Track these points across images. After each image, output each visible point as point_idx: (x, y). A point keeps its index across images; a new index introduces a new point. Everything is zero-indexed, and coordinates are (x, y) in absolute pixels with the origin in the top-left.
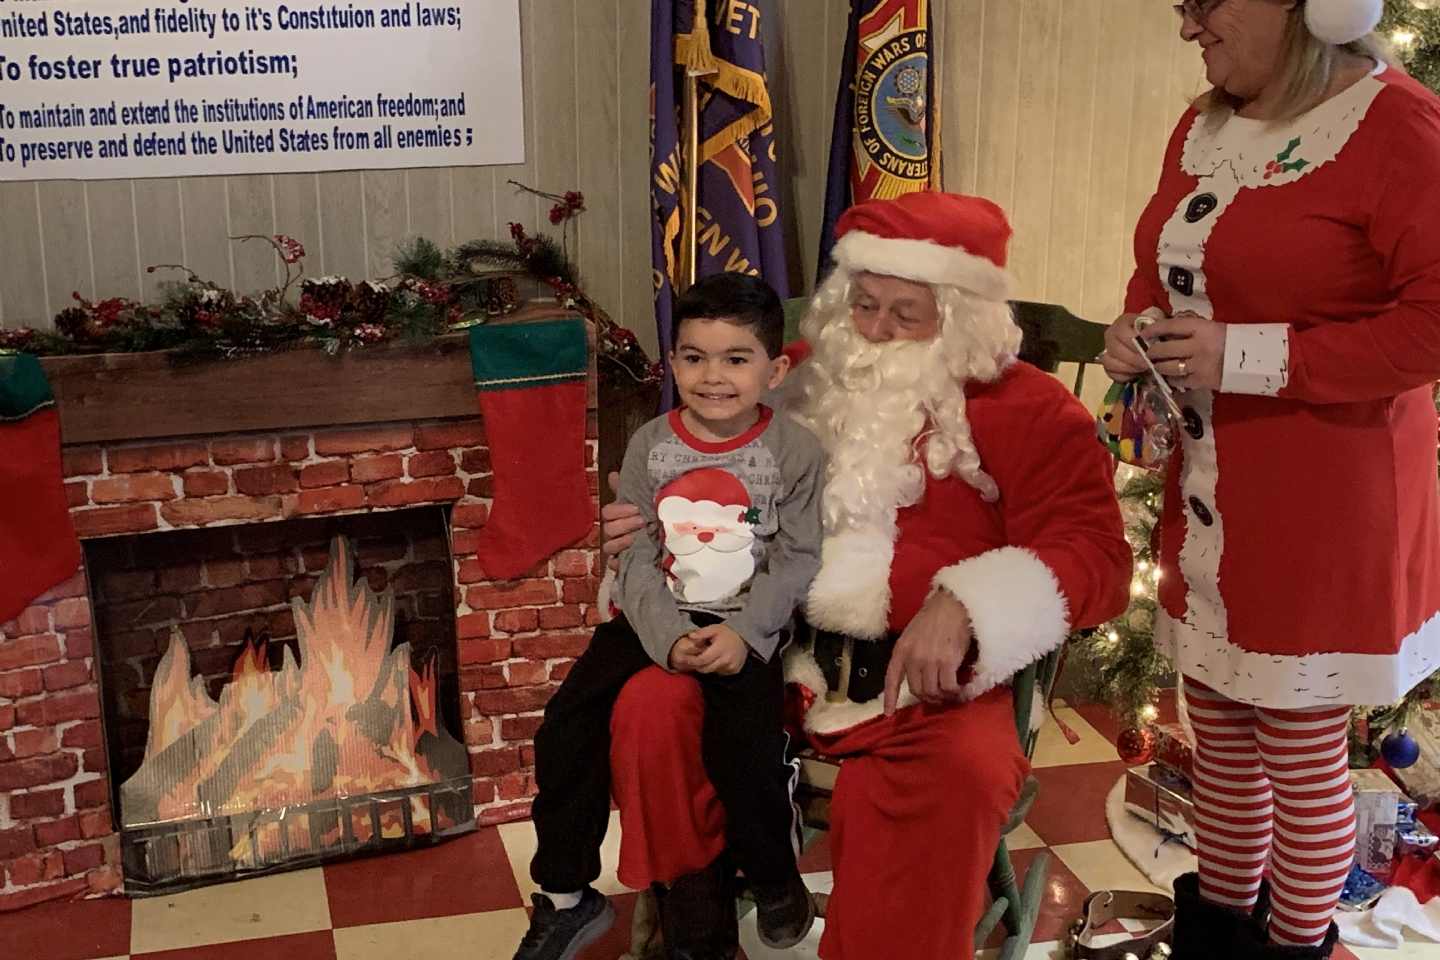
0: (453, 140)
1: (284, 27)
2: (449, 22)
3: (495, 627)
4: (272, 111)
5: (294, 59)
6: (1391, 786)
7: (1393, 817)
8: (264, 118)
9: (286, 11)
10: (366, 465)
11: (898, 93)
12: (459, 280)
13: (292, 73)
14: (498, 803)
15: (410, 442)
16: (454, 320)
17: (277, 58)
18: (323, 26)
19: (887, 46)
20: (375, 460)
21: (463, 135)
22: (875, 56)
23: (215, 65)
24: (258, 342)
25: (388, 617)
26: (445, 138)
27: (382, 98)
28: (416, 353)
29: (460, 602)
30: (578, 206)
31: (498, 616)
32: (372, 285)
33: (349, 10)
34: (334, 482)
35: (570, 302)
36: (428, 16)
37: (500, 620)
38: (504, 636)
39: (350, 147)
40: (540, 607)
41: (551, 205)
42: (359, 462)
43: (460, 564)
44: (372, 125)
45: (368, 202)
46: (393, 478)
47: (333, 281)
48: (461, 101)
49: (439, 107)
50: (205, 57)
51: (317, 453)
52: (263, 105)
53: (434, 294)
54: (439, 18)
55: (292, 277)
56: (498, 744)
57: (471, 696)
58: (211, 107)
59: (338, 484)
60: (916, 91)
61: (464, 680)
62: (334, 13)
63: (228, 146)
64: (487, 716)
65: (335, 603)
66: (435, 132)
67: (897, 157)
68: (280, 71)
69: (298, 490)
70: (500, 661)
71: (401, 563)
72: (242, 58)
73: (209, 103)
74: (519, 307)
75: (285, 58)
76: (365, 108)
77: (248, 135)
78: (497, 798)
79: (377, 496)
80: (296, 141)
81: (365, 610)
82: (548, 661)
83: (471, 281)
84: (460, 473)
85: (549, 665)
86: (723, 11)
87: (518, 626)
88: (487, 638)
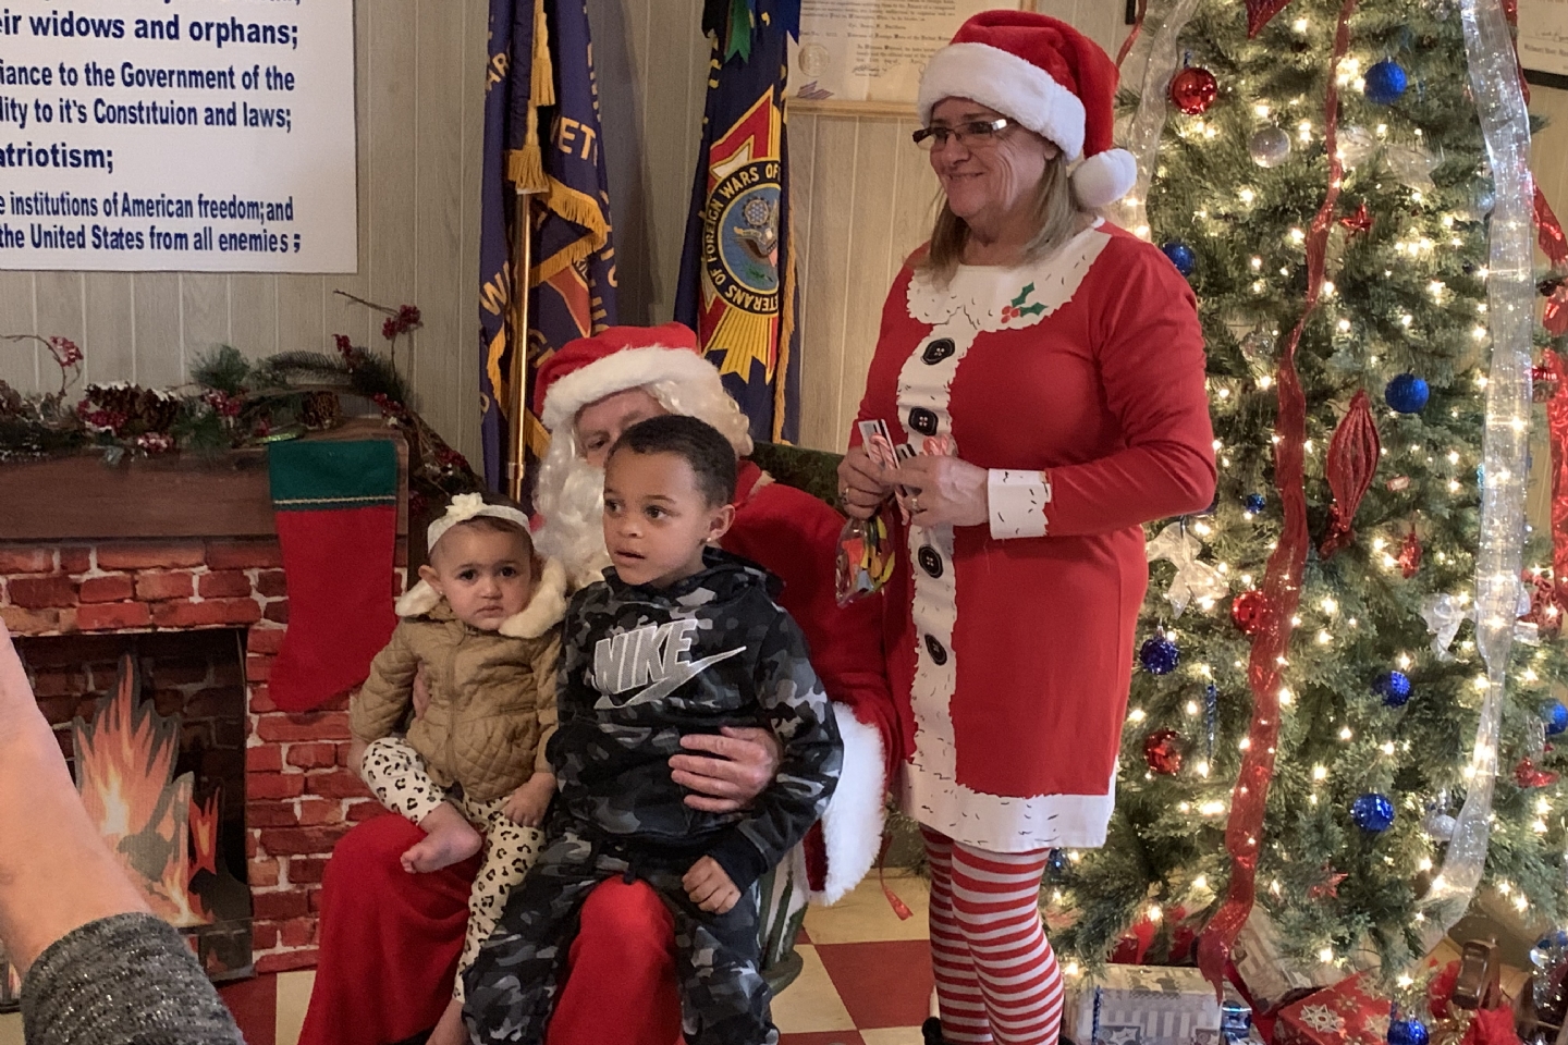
0: (279, 245)
1: (100, 120)
2: (278, 124)
3: (288, 763)
4: (85, 206)
5: (110, 153)
7: (1217, 1022)
8: (76, 214)
9: (103, 105)
10: (152, 582)
11: (746, 224)
12: (271, 392)
13: (107, 168)
14: (280, 949)
15: (200, 560)
16: (263, 434)
17: (92, 152)
18: (142, 122)
19: (736, 174)
20: (163, 577)
21: (291, 241)
22: (723, 185)
23: (25, 157)
24: (35, 447)
25: (172, 746)
26: (271, 243)
27: (203, 199)
28: (208, 467)
29: (251, 731)
30: (415, 321)
31: (291, 749)
32: (157, 393)
33: (170, 106)
34: (116, 598)
35: (393, 421)
36: (256, 117)
37: (294, 754)
38: (295, 770)
39: (168, 247)
40: (339, 742)
41: (383, 318)
42: (144, 578)
43: (253, 692)
44: (191, 225)
45: (186, 307)
46: (182, 597)
47: (121, 388)
48: (289, 206)
49: (265, 210)
50: (14, 147)
51: (99, 566)
52: (75, 200)
53: (224, 405)
54: (267, 118)
55: (68, 380)
56: (284, 886)
57: (257, 833)
58: (19, 200)
59: (121, 601)
60: (766, 224)
61: (250, 816)
62: (154, 109)
63: (37, 240)
64: (274, 856)
65: (118, 727)
66: (259, 237)
67: (744, 290)
68: (94, 165)
69: (77, 604)
70: (291, 797)
71: (199, 686)
72: (54, 151)
73: (17, 195)
74: (340, 424)
75: (100, 153)
76: (184, 208)
77: (58, 229)
78: (279, 943)
79: (161, 616)
80: (109, 239)
81: (148, 735)
82: (343, 800)
83: (284, 393)
84: (256, 596)
85: (346, 804)
86: (555, 129)
87: (313, 760)
88: (279, 772)
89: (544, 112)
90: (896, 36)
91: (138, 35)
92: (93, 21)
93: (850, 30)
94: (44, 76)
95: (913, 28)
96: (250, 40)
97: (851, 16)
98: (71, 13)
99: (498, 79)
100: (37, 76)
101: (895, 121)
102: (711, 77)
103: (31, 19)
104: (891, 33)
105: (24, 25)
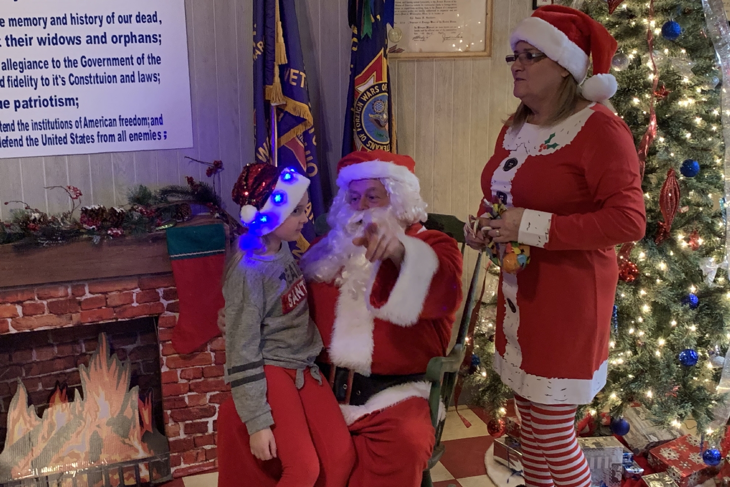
0: (157, 137)
1: (72, 84)
2: (155, 81)
3: (181, 378)
4: (66, 124)
5: (77, 99)
6: (619, 445)
7: (621, 460)
8: (62, 128)
9: (73, 76)
10: (115, 298)
11: (374, 113)
12: (161, 205)
13: (76, 106)
14: (183, 466)
15: (137, 286)
16: (159, 225)
17: (69, 99)
18: (91, 83)
19: (368, 90)
20: (119, 295)
21: (162, 135)
22: (363, 95)
23: (38, 103)
24: (59, 238)
25: (127, 374)
26: (153, 136)
27: (121, 118)
28: (140, 242)
29: (163, 364)
30: (221, 168)
31: (182, 371)
32: (116, 209)
33: (104, 75)
34: (97, 306)
35: (217, 215)
36: (144, 78)
37: (183, 374)
38: (185, 381)
39: (105, 141)
41: (206, 167)
42: (110, 297)
43: (163, 346)
44: (116, 130)
45: (115, 168)
46: (128, 304)
47: (97, 208)
48: (161, 118)
49: (150, 121)
50: (32, 99)
51: (90, 292)
52: (62, 122)
53: (147, 213)
54: (149, 78)
55: (75, 206)
56: (182, 436)
57: (169, 412)
58: (36, 123)
59: (101, 308)
60: (383, 111)
61: (165, 404)
62: (97, 77)
63: (44, 142)
64: (177, 422)
65: (101, 367)
66: (148, 134)
67: (375, 143)
68: (70, 105)
69: (81, 311)
70: (183, 394)
71: (135, 345)
72: (51, 99)
73: (34, 121)
74: (192, 217)
75: (73, 99)
76: (112, 123)
77: (54, 136)
78: (182, 463)
79: (120, 313)
80: (78, 139)
81: (116, 370)
82: (208, 394)
83: (167, 205)
84: (162, 301)
85: (208, 395)
86: (287, 74)
87: (192, 376)
88: (177, 383)
89: (282, 67)
90: (431, 22)
91: (88, 43)
92: (66, 37)
93: (412, 21)
94: (45, 65)
95: (439, 18)
96: (140, 42)
97: (411, 14)
98: (56, 34)
99: (260, 53)
100: (41, 65)
101: (433, 60)
102: (353, 46)
103: (38, 38)
104: (429, 20)
105: (34, 41)
